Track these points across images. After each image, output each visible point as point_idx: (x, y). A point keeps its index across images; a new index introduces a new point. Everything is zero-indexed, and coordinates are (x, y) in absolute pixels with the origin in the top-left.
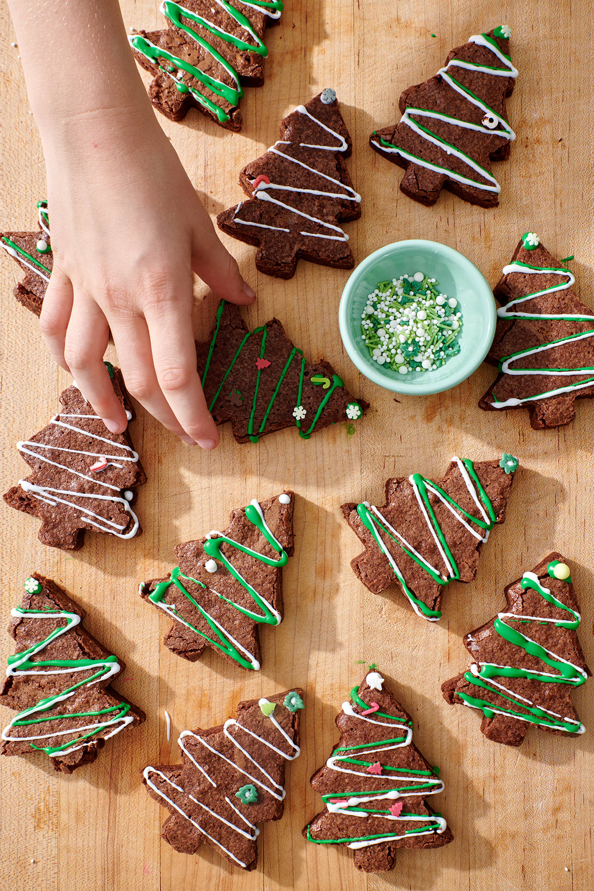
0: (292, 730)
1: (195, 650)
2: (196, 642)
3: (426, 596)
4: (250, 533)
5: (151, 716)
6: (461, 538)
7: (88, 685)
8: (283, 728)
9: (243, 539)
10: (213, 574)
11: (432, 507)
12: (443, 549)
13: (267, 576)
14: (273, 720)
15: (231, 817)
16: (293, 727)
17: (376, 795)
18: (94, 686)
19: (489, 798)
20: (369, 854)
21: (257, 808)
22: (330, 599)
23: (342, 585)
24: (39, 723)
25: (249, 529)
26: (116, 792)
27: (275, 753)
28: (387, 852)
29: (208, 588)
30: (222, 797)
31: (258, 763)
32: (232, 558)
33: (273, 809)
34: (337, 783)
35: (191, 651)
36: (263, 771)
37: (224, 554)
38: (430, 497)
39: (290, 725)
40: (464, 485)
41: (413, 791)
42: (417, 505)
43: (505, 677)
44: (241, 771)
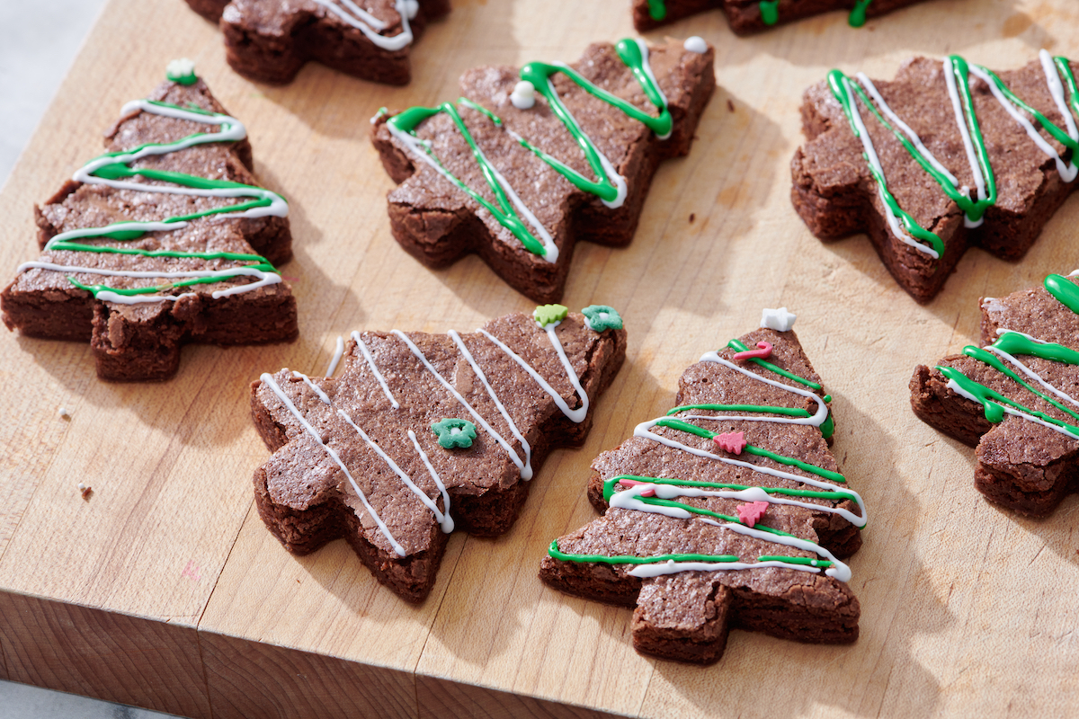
0: (584, 362)
1: (443, 210)
2: (449, 198)
3: (921, 212)
4: (612, 74)
5: (307, 338)
6: (1014, 145)
7: (219, 216)
8: (568, 354)
9: (598, 78)
10: (523, 110)
11: (971, 97)
12: (976, 152)
13: (622, 129)
14: (551, 335)
15: (408, 460)
16: (589, 357)
17: (718, 488)
18: (228, 221)
19: (957, 604)
20: (669, 588)
21: (465, 460)
22: (731, 237)
23: (761, 223)
24: (99, 253)
25: (613, 67)
26: (185, 441)
27: (537, 386)
28: (709, 590)
29: (503, 129)
30: (401, 429)
31: (497, 393)
32: (567, 96)
33: (498, 471)
34: (643, 461)
35: (436, 210)
36: (500, 407)
37: (555, 86)
38: (972, 82)
39: (583, 354)
40: (1043, 80)
41: (799, 497)
42: (944, 89)
43: (1044, 358)
44: (458, 396)
